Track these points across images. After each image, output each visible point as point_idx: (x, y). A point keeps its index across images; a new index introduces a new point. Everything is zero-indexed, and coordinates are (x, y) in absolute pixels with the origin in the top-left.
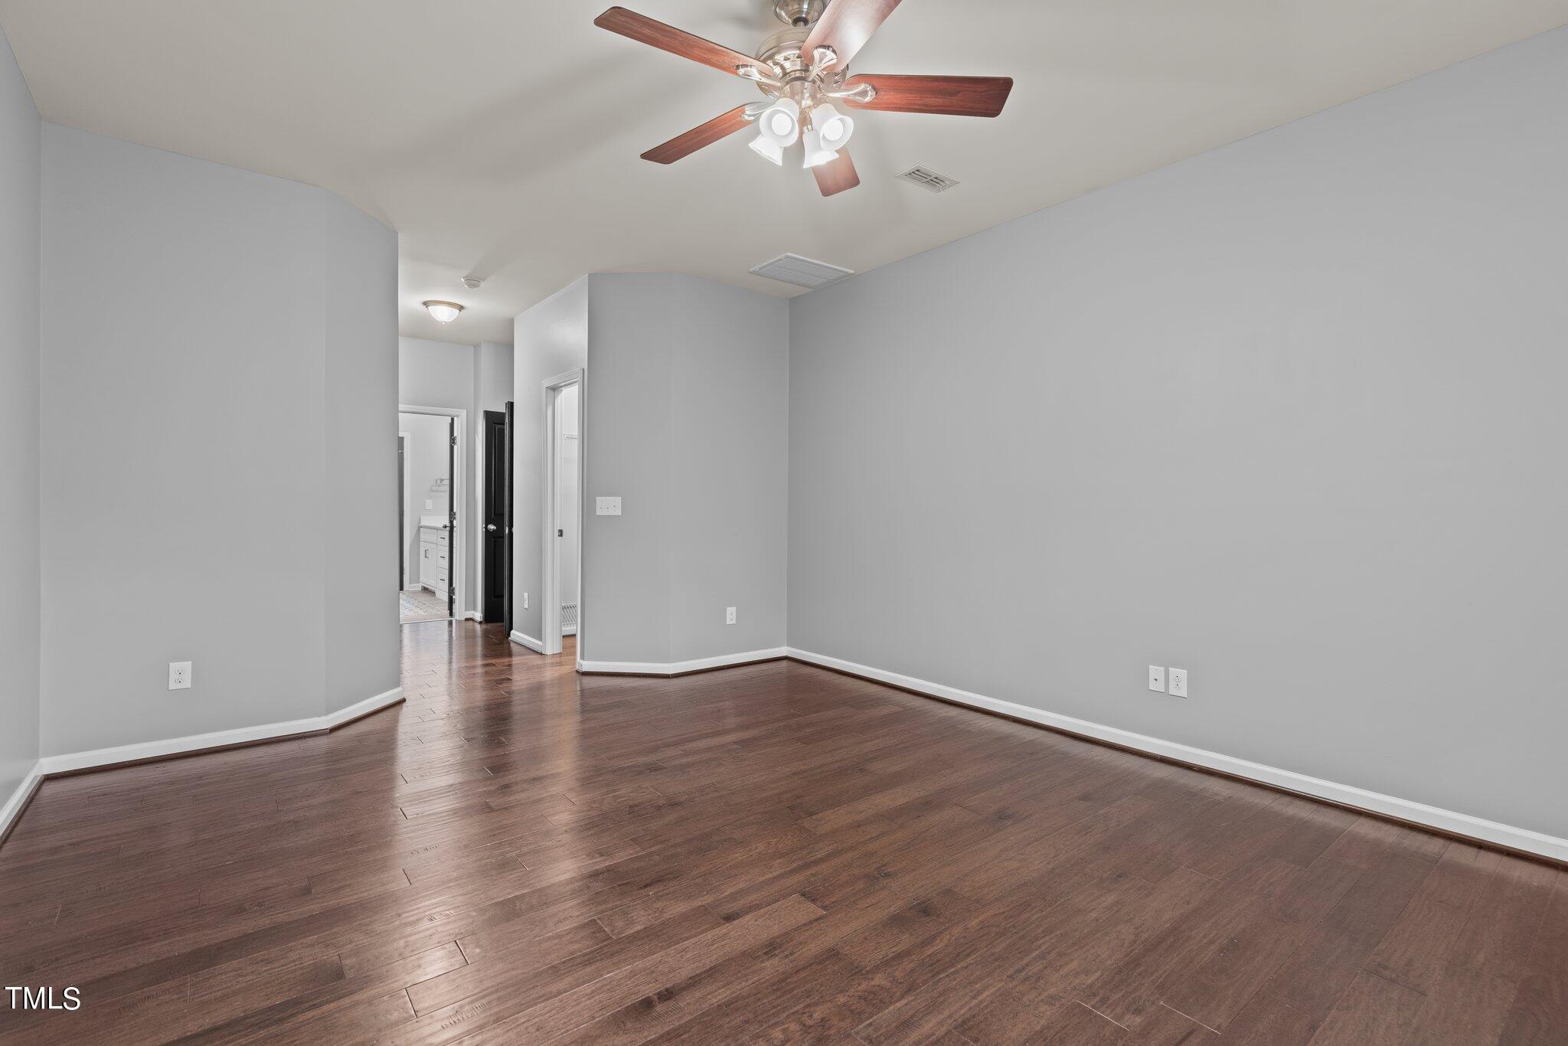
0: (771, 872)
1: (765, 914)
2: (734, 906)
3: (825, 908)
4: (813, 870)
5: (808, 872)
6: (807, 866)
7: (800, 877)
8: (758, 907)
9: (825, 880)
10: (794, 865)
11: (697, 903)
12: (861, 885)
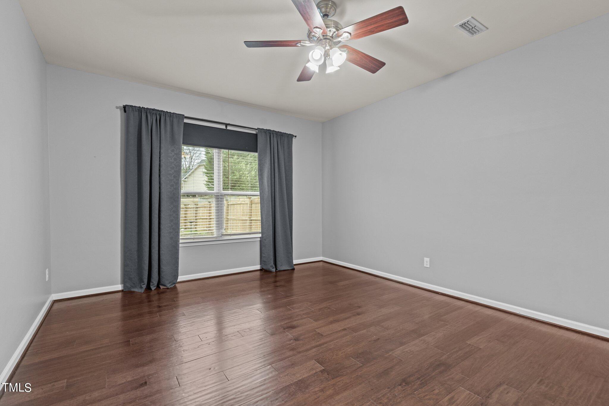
0: (334, 343)
1: (334, 330)
2: (344, 332)
3: (315, 331)
4: (318, 343)
5: (320, 343)
6: (320, 345)
7: (323, 341)
8: (337, 332)
9: (314, 340)
10: (326, 345)
11: (357, 334)
12: (301, 338)
